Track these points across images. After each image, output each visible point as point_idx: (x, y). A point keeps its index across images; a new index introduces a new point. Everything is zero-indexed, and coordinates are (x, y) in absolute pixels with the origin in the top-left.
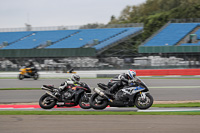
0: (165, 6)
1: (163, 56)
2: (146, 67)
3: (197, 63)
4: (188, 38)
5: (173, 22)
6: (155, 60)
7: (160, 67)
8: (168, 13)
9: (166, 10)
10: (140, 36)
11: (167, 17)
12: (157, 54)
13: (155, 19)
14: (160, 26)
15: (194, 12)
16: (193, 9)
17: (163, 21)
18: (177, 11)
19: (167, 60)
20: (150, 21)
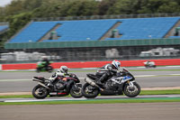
0: (28, 7)
1: (27, 51)
2: (12, 62)
3: (58, 57)
4: (49, 35)
5: (35, 20)
6: (20, 56)
7: (25, 61)
8: (30, 13)
9: (29, 10)
10: (6, 34)
11: (30, 16)
12: (22, 50)
13: (19, 18)
14: (24, 25)
15: (54, 11)
16: (53, 9)
17: (26, 19)
18: (38, 10)
19: (30, 55)
20: (15, 20)
